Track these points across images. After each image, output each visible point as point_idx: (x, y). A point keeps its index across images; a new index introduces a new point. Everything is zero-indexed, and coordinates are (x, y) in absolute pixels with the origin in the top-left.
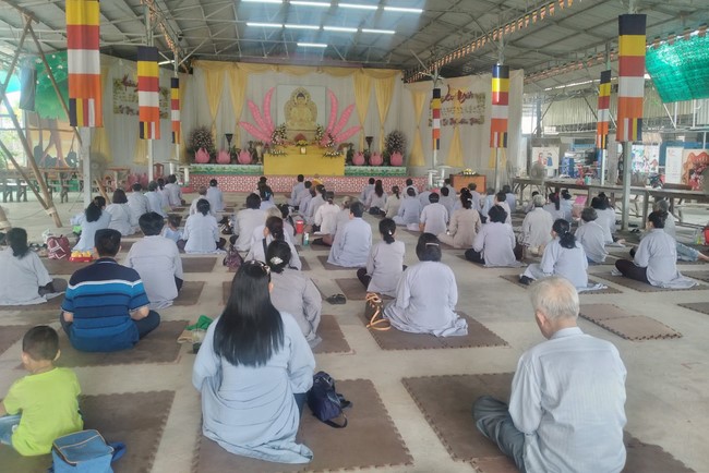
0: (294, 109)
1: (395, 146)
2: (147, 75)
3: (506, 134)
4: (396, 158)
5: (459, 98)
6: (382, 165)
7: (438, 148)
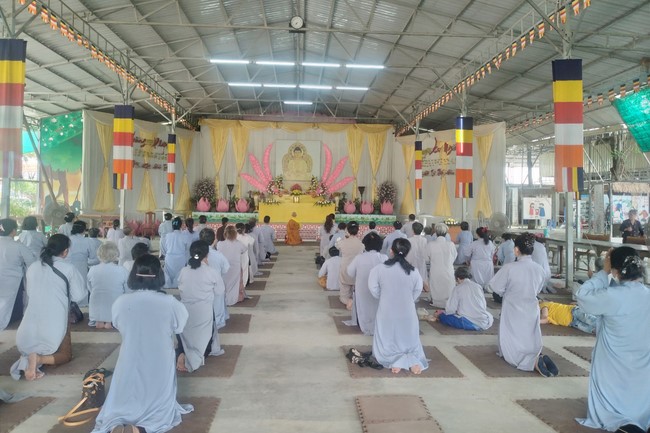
0: (291, 162)
1: (387, 195)
2: (123, 131)
3: (471, 185)
4: (386, 206)
5: (446, 151)
6: (373, 213)
7: (420, 198)
